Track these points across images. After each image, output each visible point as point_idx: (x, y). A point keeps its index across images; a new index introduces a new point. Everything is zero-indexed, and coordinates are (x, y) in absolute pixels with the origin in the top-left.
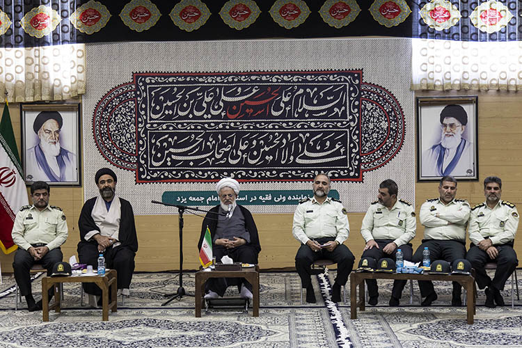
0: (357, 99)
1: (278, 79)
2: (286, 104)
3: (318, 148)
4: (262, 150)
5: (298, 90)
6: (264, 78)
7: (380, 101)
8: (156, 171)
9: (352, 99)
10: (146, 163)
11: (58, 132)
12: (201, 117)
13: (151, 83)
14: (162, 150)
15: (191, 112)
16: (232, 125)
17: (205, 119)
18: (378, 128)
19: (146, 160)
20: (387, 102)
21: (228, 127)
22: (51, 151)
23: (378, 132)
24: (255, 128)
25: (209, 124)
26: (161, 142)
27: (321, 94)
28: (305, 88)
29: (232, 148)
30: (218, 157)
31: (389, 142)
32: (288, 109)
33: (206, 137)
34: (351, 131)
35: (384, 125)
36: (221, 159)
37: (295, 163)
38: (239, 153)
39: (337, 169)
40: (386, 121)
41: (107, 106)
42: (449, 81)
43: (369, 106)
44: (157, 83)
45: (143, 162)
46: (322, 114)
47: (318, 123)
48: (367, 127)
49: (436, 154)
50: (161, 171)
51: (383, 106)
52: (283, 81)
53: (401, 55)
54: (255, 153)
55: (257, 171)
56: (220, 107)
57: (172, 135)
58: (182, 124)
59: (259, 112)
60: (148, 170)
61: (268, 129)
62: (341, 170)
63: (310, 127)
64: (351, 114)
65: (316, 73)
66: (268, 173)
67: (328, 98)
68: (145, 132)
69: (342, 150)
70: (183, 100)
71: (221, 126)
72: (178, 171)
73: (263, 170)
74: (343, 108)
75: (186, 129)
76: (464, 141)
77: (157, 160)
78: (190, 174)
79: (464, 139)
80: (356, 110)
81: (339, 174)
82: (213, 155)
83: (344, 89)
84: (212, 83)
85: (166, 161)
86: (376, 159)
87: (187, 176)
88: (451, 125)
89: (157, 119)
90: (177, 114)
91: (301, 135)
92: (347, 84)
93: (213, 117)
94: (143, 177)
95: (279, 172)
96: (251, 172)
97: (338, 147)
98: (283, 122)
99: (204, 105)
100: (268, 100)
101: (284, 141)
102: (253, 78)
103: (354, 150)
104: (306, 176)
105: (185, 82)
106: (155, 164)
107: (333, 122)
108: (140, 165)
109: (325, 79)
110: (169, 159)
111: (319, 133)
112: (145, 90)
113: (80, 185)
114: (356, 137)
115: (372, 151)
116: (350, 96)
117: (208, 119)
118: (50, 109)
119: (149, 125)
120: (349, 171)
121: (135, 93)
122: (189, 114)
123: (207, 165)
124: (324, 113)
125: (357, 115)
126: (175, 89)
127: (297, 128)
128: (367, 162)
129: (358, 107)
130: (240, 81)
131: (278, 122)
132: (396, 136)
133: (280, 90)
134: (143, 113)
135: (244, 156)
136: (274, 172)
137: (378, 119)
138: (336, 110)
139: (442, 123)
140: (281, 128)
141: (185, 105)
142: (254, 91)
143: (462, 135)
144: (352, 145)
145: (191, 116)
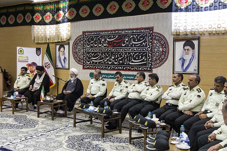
0: (151, 39)
1: (124, 32)
2: (127, 41)
3: (137, 59)
4: (119, 59)
5: (131, 36)
6: (120, 32)
7: (160, 39)
8: (88, 65)
9: (149, 39)
10: (86, 62)
11: (64, 51)
12: (101, 47)
13: (87, 35)
14: (89, 58)
15: (98, 45)
16: (110, 49)
17: (102, 47)
18: (158, 51)
19: (85, 61)
20: (162, 40)
21: (108, 50)
22: (62, 58)
23: (158, 53)
24: (117, 51)
25: (103, 49)
26: (90, 55)
27: (138, 37)
28: (133, 35)
29: (110, 58)
30: (105, 61)
31: (163, 56)
32: (127, 43)
33: (102, 54)
34: (148, 52)
35: (161, 49)
36: (106, 62)
37: (129, 64)
38: (112, 60)
39: (143, 67)
40: (162, 48)
41: (76, 43)
42: (185, 30)
43: (155, 42)
44: (89, 35)
45: (85, 62)
46: (138, 45)
47: (137, 49)
48: (154, 50)
49: (181, 62)
50: (89, 65)
51: (161, 42)
52: (126, 33)
53: (169, 20)
54: (117, 60)
55: (117, 67)
56: (106, 43)
57: (92, 53)
58: (95, 49)
59: (118, 45)
60: (86, 65)
61: (121, 51)
62: (145, 67)
63: (134, 50)
64: (149, 45)
65: (137, 29)
66: (120, 68)
67: (141, 39)
68: (85, 52)
69: (145, 60)
70: (96, 41)
71: (106, 50)
72: (94, 66)
73: (119, 66)
74: (146, 43)
75: (96, 51)
76: (193, 57)
77: (89, 61)
78: (97, 67)
79: (193, 56)
80: (151, 43)
81: (144, 69)
82: (104, 60)
83: (147, 35)
84: (104, 34)
85: (91, 62)
86: (157, 64)
87: (96, 67)
88: (188, 50)
89: (89, 47)
90: (94, 46)
91: (131, 53)
92: (148, 33)
93: (105, 47)
94: (85, 67)
95: (124, 67)
96: (115, 67)
97: (144, 58)
98: (126, 48)
99: (102, 42)
100: (121, 40)
101: (126, 56)
102: (117, 32)
103: (149, 60)
104: (133, 69)
105: (96, 34)
106: (88, 63)
107: (142, 48)
108: (84, 63)
109: (140, 31)
110: (91, 61)
111: (137, 53)
112: (86, 38)
113: (69, 69)
114: (150, 54)
115: (156, 60)
116: (149, 38)
117: (103, 47)
118: (62, 44)
119: (86, 49)
120: (148, 68)
121: (83, 39)
122: (97, 46)
123: (102, 64)
124: (139, 45)
125: (151, 45)
126: (94, 37)
127: (130, 51)
128: (154, 65)
129: (151, 42)
130: (112, 33)
131: (124, 48)
132: (165, 54)
133: (125, 36)
134: (85, 45)
135: (113, 61)
136: (122, 67)
137: (159, 47)
138: (143, 43)
139: (184, 49)
140: (125, 50)
141: (96, 42)
142: (117, 37)
143: (192, 54)
144: (149, 58)
145: (98, 46)
